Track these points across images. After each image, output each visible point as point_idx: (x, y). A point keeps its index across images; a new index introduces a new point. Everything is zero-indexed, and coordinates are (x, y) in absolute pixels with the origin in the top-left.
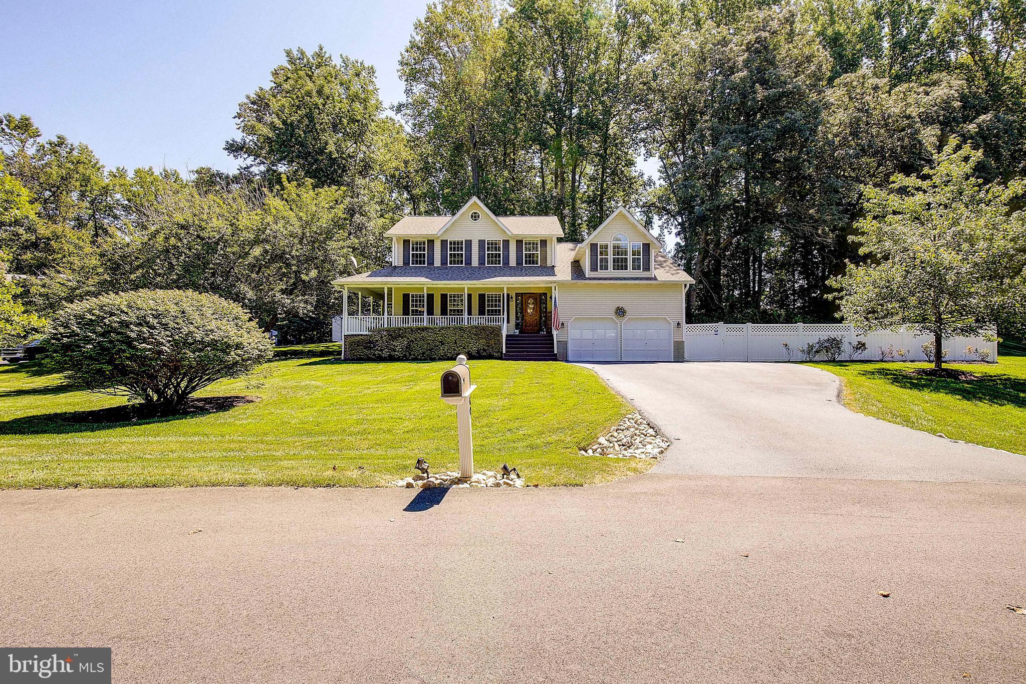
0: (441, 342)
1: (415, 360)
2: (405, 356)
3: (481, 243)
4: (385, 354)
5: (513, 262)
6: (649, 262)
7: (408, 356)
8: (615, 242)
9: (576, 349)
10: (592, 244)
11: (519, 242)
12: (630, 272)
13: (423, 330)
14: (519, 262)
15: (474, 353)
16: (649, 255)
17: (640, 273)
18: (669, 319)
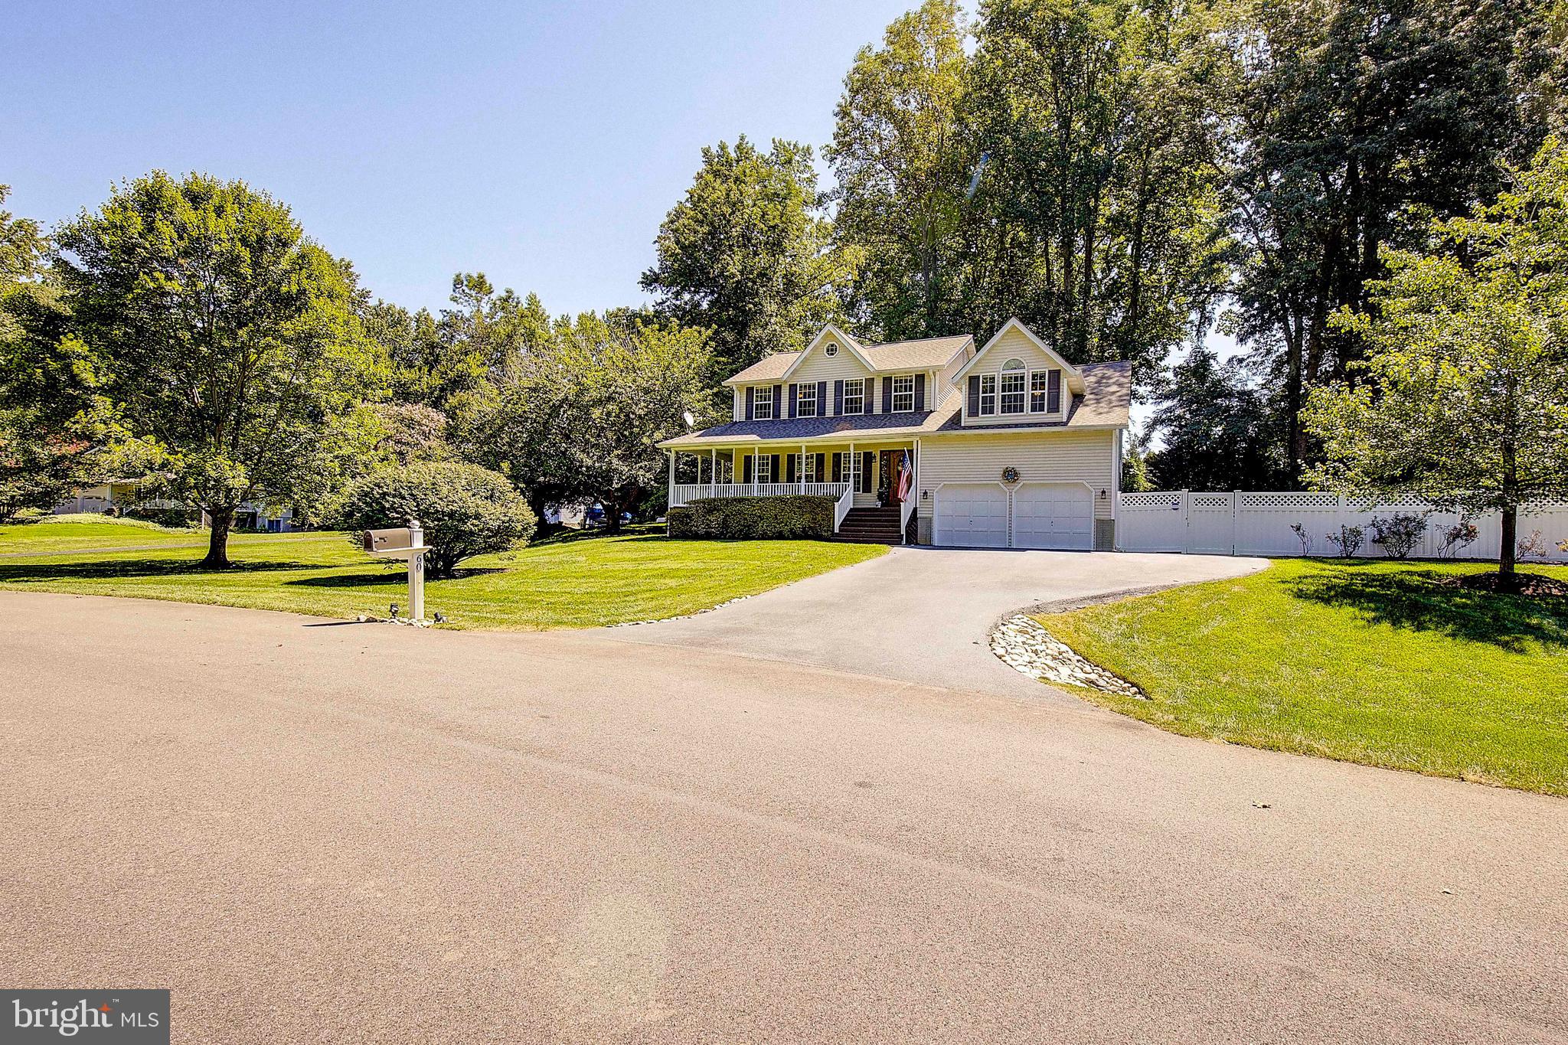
0: (760, 517)
1: (733, 538)
2: (722, 533)
3: (838, 385)
4: (702, 531)
5: (878, 409)
6: (1058, 398)
7: (726, 534)
8: (1005, 372)
9: (947, 529)
10: (971, 378)
11: (887, 380)
12: (1028, 415)
13: (740, 502)
14: (886, 408)
15: (798, 531)
16: (1059, 388)
17: (1044, 416)
18: (1087, 485)
